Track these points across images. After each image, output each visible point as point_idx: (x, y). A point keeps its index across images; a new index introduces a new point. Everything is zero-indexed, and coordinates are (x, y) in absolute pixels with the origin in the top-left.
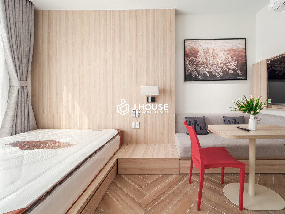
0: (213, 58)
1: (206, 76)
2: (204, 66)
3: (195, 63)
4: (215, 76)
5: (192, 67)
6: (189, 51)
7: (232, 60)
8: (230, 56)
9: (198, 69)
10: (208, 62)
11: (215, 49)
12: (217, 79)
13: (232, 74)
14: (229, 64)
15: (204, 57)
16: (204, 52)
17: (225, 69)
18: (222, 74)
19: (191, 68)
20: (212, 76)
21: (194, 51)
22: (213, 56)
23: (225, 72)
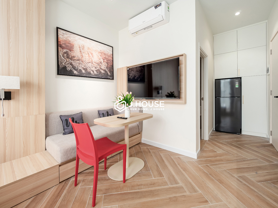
0: (88, 55)
1: (81, 72)
2: (80, 62)
3: (70, 57)
4: (90, 73)
5: (67, 61)
6: (64, 43)
7: (104, 62)
8: (102, 58)
9: (73, 63)
10: (83, 59)
11: (90, 48)
12: (92, 77)
13: (104, 74)
14: (101, 65)
15: (80, 52)
16: (80, 47)
17: (98, 69)
18: (96, 72)
19: (66, 61)
20: (87, 73)
21: (69, 43)
22: (88, 54)
23: (98, 71)
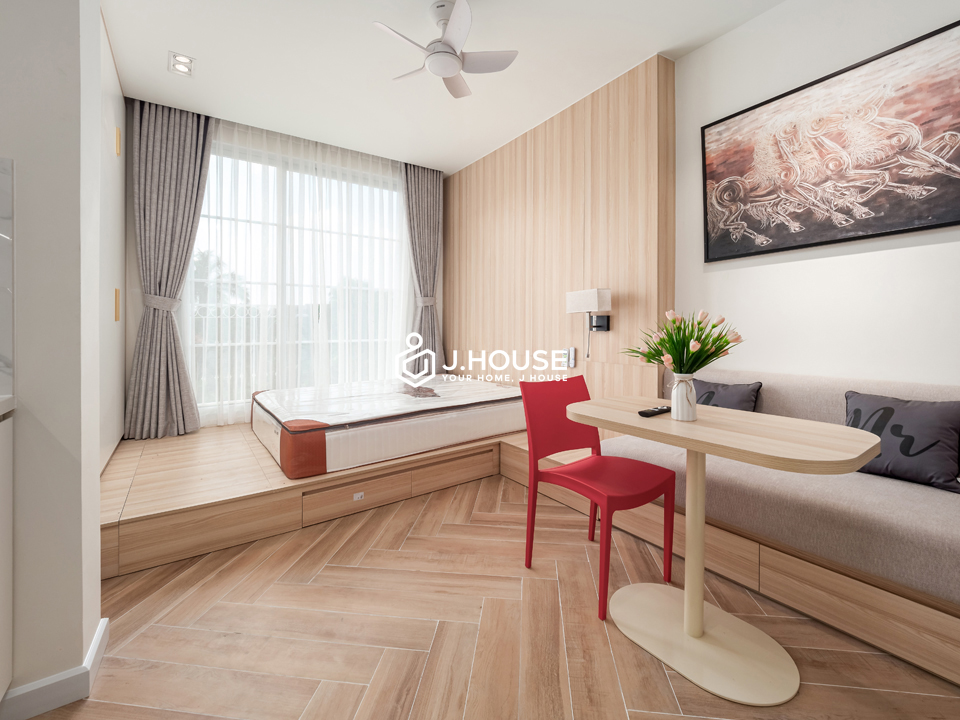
0: (816, 154)
1: (785, 232)
2: (779, 196)
3: (742, 194)
4: (828, 224)
5: (731, 212)
6: (721, 160)
7: (927, 135)
8: (916, 121)
9: (753, 212)
10: (795, 178)
11: (825, 116)
12: (839, 237)
13: (928, 200)
14: (903, 160)
15: (778, 161)
16: (777, 143)
17: (881, 187)
18: (866, 210)
19: (727, 213)
20: (813, 228)
21: (736, 153)
22: (819, 146)
23: (882, 200)
